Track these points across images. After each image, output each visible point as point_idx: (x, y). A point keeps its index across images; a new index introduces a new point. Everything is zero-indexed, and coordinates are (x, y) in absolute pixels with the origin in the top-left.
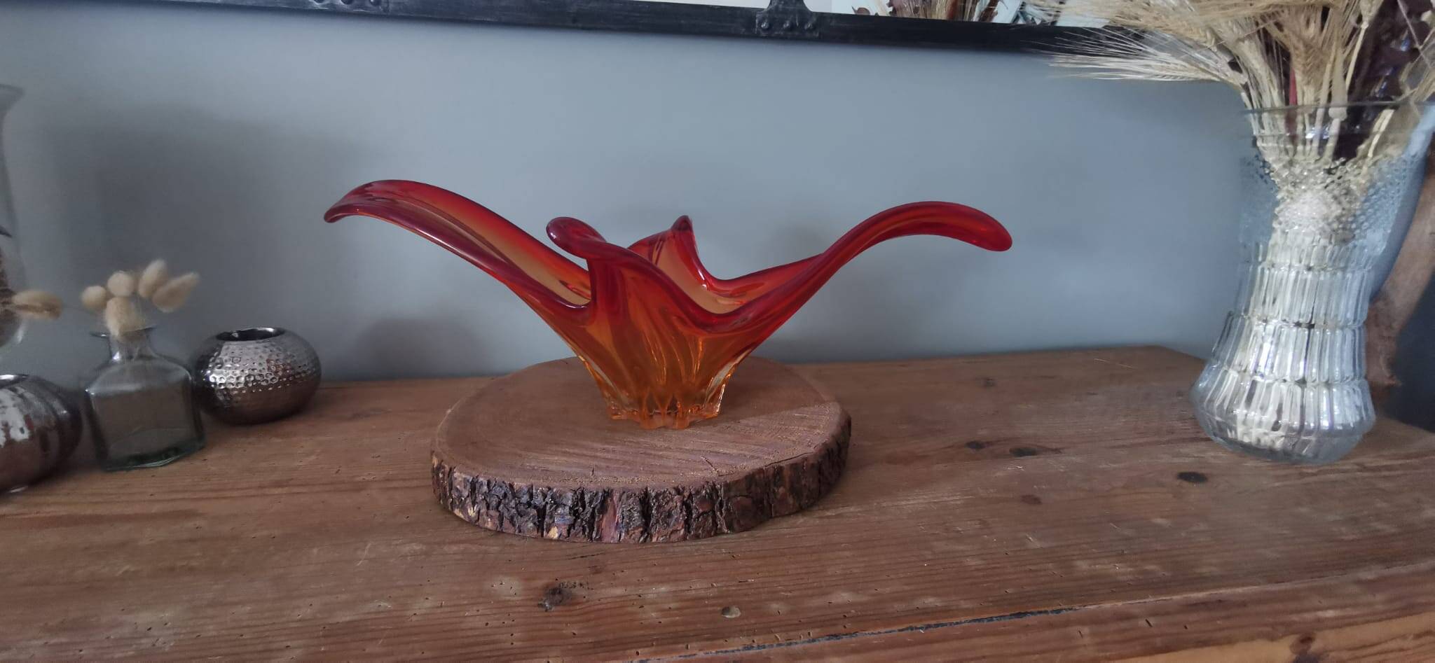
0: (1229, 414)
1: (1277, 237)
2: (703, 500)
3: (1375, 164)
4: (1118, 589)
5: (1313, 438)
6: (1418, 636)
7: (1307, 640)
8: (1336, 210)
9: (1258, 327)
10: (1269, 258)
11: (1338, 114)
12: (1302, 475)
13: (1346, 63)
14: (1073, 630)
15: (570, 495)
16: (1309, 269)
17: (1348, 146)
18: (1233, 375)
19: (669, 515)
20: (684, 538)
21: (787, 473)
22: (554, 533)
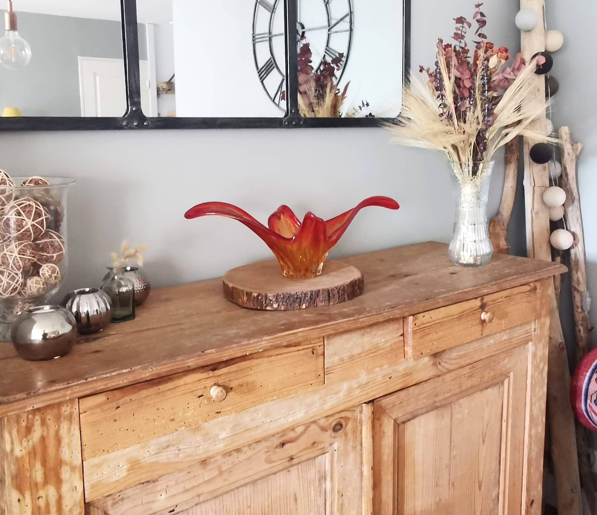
0: (459, 255)
1: (462, 199)
2: (342, 290)
3: (481, 178)
4: (444, 293)
5: (479, 258)
6: (506, 297)
7: (483, 299)
8: (475, 191)
9: (462, 226)
10: (462, 205)
11: (471, 164)
12: (479, 269)
13: (470, 151)
14: (438, 300)
15: (309, 293)
16: (472, 208)
17: (474, 173)
18: (458, 242)
19: (334, 296)
20: (338, 303)
21: (357, 282)
22: (304, 306)
